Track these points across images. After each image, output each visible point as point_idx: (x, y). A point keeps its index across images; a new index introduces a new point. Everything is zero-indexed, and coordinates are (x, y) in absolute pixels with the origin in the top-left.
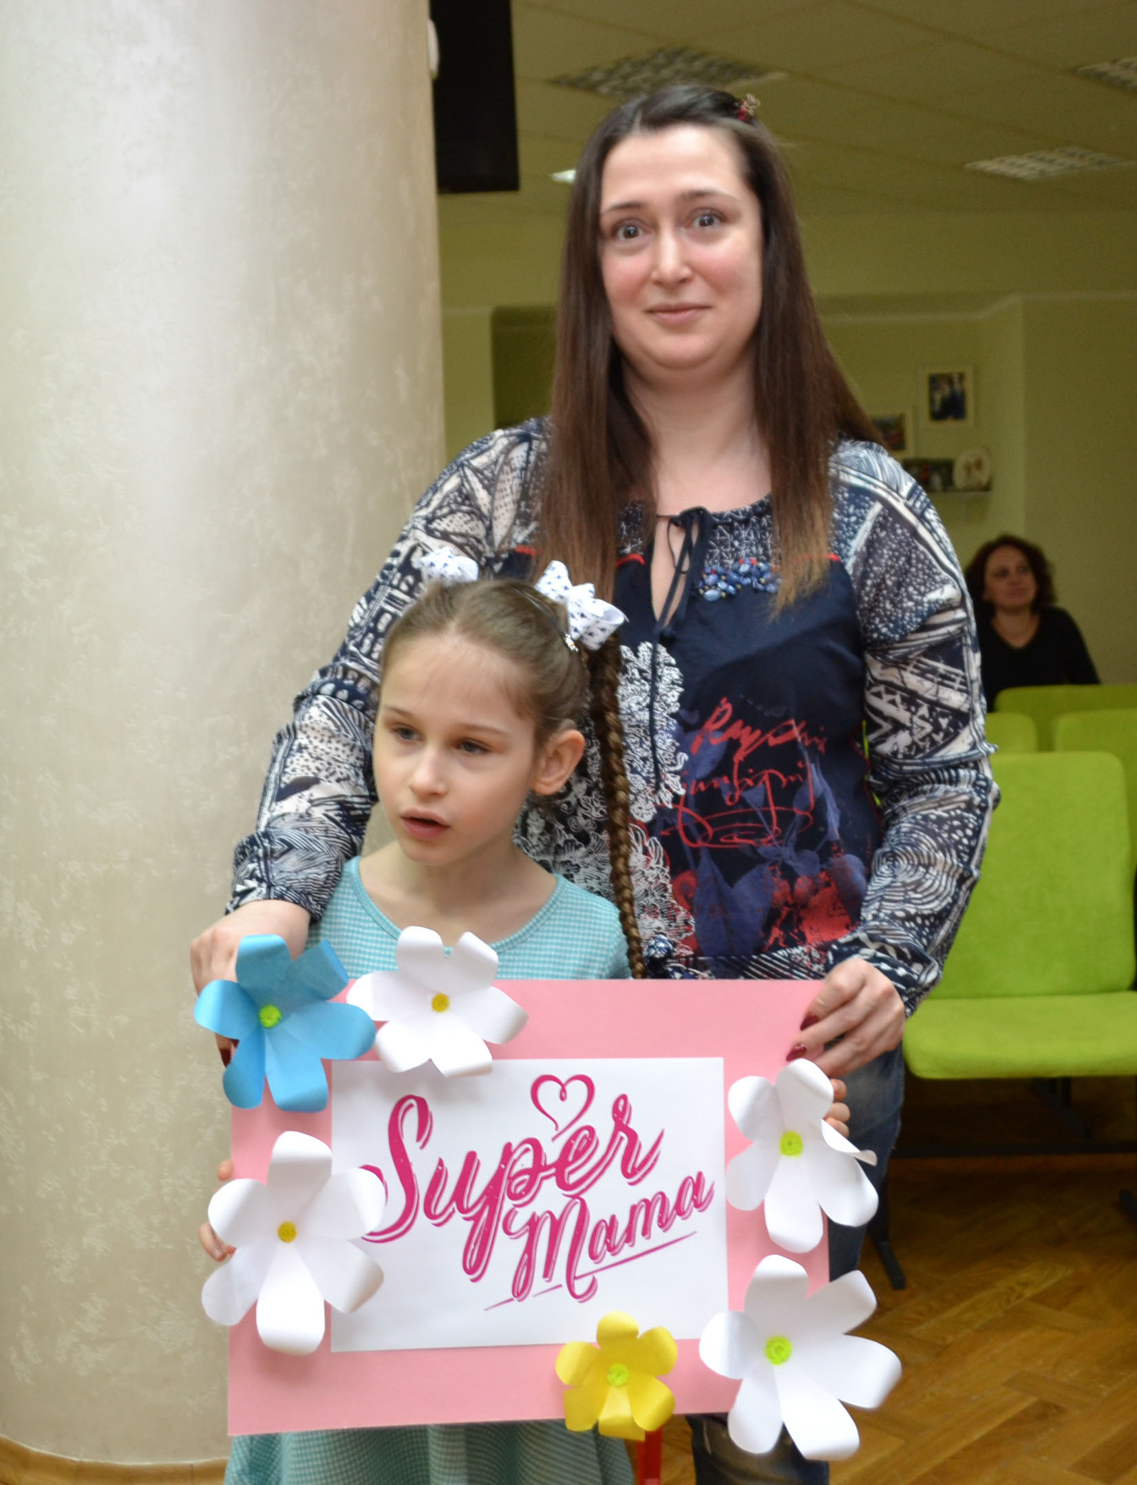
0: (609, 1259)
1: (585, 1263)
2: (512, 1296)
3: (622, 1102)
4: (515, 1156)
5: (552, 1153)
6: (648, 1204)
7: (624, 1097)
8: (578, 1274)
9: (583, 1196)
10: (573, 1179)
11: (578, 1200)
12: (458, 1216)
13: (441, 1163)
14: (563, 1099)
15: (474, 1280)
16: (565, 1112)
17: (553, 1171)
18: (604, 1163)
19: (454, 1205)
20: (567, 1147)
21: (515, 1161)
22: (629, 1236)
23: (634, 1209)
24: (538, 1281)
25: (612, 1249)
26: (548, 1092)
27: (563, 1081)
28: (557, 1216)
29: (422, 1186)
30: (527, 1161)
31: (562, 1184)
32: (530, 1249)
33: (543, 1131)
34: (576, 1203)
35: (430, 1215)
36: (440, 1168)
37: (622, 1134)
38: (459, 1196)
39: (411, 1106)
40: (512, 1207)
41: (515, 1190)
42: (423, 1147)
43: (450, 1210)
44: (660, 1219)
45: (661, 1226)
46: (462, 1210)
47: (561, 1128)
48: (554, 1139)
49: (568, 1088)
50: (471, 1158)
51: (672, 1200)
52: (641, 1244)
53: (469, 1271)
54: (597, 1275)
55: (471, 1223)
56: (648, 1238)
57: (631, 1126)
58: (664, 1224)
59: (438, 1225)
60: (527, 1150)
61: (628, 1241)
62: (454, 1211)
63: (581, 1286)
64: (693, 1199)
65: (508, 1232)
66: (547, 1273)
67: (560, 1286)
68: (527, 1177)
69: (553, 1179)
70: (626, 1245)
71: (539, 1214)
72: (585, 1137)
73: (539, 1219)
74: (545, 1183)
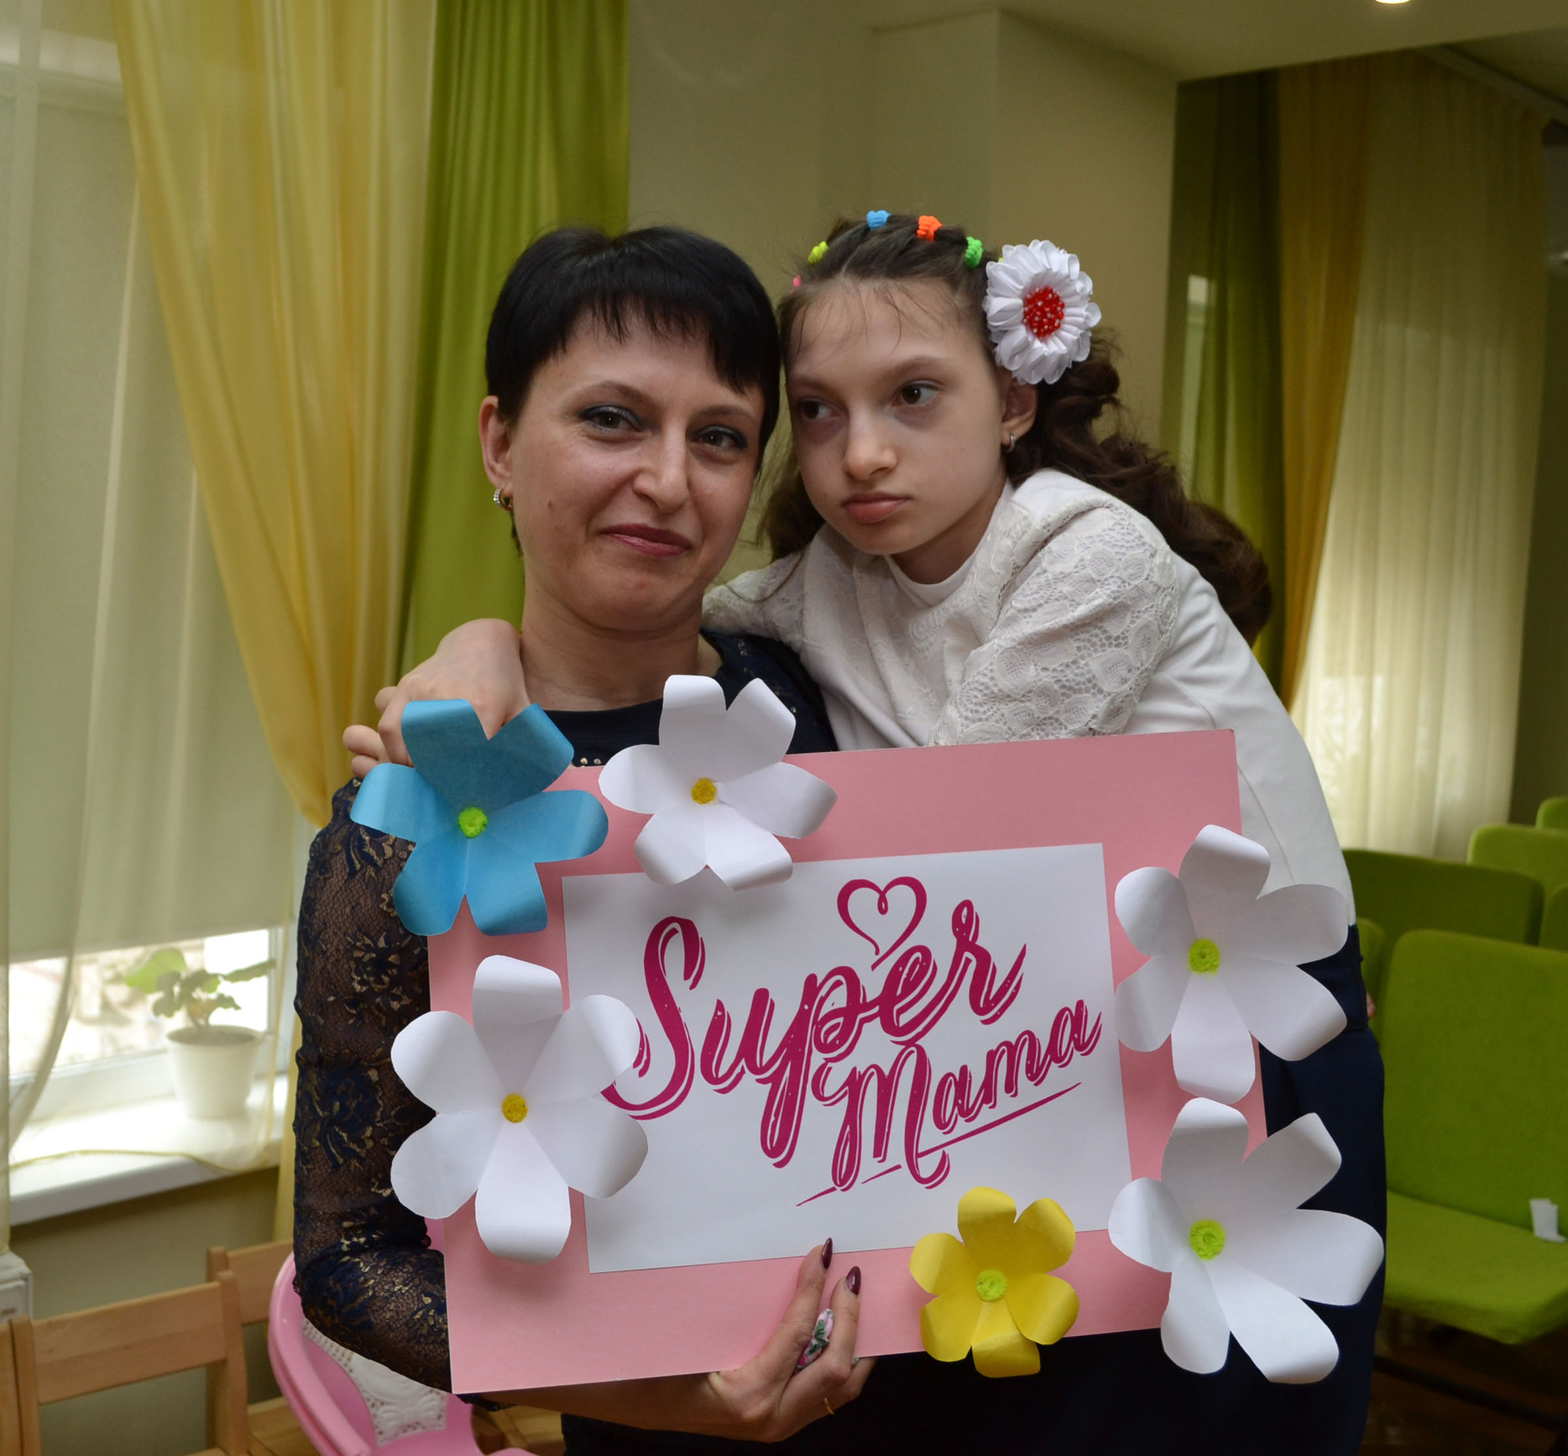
0: (963, 1126)
1: (929, 1135)
2: (832, 1185)
3: (965, 912)
4: (823, 993)
5: (873, 985)
6: (1011, 1049)
7: (967, 904)
8: (920, 1150)
9: (918, 1043)
10: (905, 1019)
11: (913, 1049)
12: (749, 1077)
13: (720, 1006)
14: (883, 910)
15: (779, 1165)
16: (887, 929)
17: (876, 1009)
18: (946, 997)
19: (743, 1062)
20: (894, 976)
21: (823, 1000)
22: (988, 1093)
23: (991, 1056)
24: (868, 1163)
25: (967, 1113)
26: (862, 903)
27: (882, 889)
28: (887, 1072)
29: (697, 1038)
30: (839, 998)
31: (890, 1027)
32: (852, 1118)
33: (859, 958)
34: (912, 1052)
35: (710, 1078)
36: (719, 1013)
37: (967, 954)
38: (748, 1050)
39: (674, 932)
40: (824, 1061)
41: (826, 1039)
42: (693, 987)
43: (738, 1070)
44: (1029, 1069)
45: (1031, 1078)
46: (755, 1070)
47: (883, 951)
48: (874, 967)
49: (888, 895)
50: (761, 999)
51: (1044, 1041)
52: (1005, 1103)
53: (772, 1153)
54: (947, 1149)
55: (770, 1085)
56: (1015, 1095)
57: (978, 943)
58: (1036, 1075)
59: (724, 1091)
60: (838, 984)
61: (986, 1100)
62: (743, 1072)
63: (927, 1166)
64: (1071, 1038)
65: (821, 1098)
66: (879, 1150)
67: (898, 1167)
68: (841, 1020)
69: (878, 1020)
70: (985, 1106)
71: (861, 1069)
72: (916, 961)
73: (862, 1077)
74: (866, 1026)
